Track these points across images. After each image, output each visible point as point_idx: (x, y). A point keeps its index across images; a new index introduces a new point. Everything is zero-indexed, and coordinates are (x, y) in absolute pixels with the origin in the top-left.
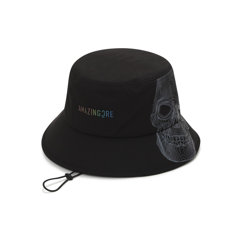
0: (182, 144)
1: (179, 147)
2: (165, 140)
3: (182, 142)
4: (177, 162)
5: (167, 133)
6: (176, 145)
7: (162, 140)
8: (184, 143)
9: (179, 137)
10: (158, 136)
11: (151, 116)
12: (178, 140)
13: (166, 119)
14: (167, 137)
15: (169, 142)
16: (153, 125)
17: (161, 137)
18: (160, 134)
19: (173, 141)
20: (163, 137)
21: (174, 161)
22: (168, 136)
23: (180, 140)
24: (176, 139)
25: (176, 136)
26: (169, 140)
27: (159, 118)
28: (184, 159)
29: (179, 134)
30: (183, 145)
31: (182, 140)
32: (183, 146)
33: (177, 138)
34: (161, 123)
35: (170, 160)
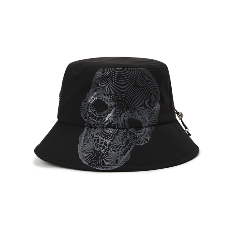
0: (102, 149)
1: (97, 150)
2: (89, 137)
3: (104, 147)
4: (85, 163)
5: (94, 132)
6: (96, 147)
7: (86, 136)
8: (106, 150)
9: (104, 142)
10: (85, 131)
11: (82, 105)
12: (101, 143)
13: (98, 117)
14: (91, 136)
15: (91, 141)
16: (82, 116)
17: (87, 133)
18: (87, 130)
19: (96, 142)
20: (89, 134)
21: (83, 162)
22: (93, 135)
23: (103, 145)
24: (100, 142)
25: (102, 138)
26: (93, 139)
27: (90, 111)
28: (93, 165)
29: (106, 139)
30: (104, 150)
31: (106, 145)
32: (103, 152)
33: (102, 141)
34: (91, 118)
35: (81, 158)
